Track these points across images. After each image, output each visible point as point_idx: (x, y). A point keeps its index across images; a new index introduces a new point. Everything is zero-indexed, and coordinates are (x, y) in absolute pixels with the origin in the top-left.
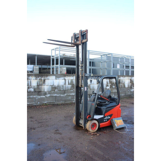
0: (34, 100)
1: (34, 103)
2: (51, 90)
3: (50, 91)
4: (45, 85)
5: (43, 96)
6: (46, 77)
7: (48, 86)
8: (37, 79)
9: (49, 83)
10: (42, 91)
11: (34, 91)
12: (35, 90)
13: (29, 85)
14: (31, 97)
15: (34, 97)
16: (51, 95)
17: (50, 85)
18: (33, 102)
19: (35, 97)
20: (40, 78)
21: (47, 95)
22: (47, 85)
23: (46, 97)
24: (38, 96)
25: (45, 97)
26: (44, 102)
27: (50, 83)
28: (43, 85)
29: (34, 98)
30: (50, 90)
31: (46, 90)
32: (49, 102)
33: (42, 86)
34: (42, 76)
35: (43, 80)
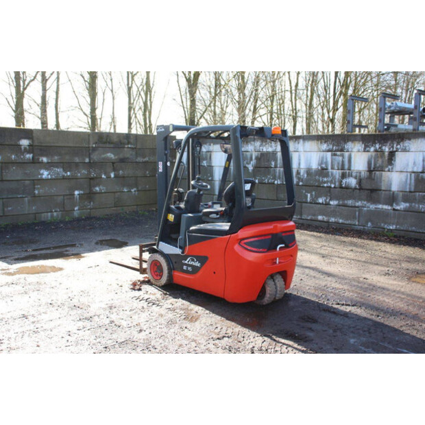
0: (357, 213)
1: (357, 223)
2: (412, 190)
3: (410, 192)
4: (394, 170)
5: (385, 207)
6: (398, 143)
7: (405, 174)
8: (368, 151)
9: (408, 165)
10: (383, 188)
11: (358, 187)
12: (360, 182)
13: (346, 167)
14: (350, 202)
15: (357, 204)
16: (410, 206)
17: (410, 170)
18: (354, 218)
19: (359, 204)
20: (377, 146)
21: (397, 204)
22: (401, 172)
23: (394, 209)
24: (368, 205)
25: (390, 208)
26: (386, 226)
27: (411, 165)
28: (387, 169)
29: (355, 207)
30: (408, 187)
31: (394, 188)
32: (402, 228)
33: (383, 173)
34: (384, 140)
35: (386, 154)
